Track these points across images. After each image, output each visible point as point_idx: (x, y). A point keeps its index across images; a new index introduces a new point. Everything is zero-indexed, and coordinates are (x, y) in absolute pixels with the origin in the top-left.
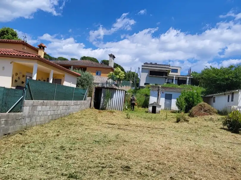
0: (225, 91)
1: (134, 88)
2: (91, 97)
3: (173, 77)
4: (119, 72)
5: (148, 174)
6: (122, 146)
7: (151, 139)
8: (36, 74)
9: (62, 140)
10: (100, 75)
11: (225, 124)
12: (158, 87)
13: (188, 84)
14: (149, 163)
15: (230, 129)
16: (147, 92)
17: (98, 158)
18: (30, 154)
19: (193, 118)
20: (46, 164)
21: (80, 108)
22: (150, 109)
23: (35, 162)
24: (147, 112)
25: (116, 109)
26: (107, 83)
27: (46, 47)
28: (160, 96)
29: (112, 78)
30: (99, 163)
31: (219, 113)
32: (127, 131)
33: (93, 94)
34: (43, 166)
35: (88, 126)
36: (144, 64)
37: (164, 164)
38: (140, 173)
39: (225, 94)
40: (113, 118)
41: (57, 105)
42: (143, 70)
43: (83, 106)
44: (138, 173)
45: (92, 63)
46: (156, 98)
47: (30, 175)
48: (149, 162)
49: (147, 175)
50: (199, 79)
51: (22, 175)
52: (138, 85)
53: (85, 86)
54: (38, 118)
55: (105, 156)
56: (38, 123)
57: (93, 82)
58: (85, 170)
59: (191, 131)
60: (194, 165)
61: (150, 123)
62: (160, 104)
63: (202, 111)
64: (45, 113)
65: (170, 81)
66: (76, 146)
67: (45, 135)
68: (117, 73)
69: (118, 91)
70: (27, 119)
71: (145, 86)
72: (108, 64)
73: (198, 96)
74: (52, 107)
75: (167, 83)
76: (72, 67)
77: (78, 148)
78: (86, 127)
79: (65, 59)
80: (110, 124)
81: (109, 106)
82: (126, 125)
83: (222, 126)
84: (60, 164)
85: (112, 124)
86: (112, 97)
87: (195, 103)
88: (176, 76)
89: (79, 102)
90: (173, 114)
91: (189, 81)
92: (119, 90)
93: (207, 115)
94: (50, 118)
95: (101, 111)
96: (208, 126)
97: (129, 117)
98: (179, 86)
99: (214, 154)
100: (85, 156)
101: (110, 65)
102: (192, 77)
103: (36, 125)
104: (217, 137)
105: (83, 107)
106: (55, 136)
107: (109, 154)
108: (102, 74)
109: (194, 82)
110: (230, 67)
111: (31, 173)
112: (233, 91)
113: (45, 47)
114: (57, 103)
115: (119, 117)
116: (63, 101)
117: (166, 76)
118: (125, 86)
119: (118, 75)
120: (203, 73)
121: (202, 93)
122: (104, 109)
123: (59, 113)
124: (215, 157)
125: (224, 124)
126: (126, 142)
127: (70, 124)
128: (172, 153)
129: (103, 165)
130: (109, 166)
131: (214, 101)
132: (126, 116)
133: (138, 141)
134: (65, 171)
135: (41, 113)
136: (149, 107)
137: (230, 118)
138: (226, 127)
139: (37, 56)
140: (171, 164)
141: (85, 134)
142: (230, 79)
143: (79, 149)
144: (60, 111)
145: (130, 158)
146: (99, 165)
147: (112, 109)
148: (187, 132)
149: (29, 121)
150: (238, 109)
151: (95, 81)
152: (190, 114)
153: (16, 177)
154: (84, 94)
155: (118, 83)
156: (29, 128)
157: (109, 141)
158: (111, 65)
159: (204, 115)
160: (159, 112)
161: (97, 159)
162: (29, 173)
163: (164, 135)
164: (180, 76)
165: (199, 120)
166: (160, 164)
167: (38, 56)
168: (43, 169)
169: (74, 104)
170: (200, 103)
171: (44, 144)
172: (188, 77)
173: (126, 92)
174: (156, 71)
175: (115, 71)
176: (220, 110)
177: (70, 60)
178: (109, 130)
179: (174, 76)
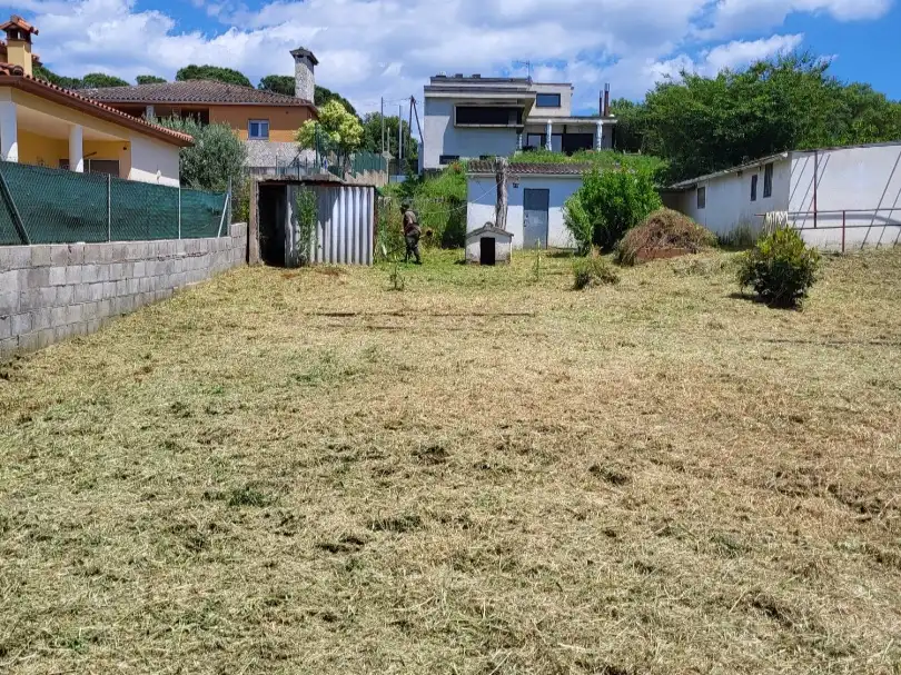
0: (737, 163)
1: (402, 178)
2: (247, 220)
3: (546, 125)
4: (340, 120)
5: (512, 466)
6: (400, 385)
7: (493, 354)
8: (15, 146)
9: (169, 384)
10: (266, 135)
11: (745, 279)
12: (498, 165)
13: (603, 147)
14: (508, 432)
15: (764, 296)
16: (453, 190)
17: (322, 432)
18: (61, 442)
19: (631, 270)
20: (136, 467)
21: (211, 264)
22: (474, 248)
23: (93, 464)
24: (463, 263)
25: (346, 262)
26: (297, 164)
27: (36, 33)
28: (505, 199)
29: (315, 143)
30: (331, 447)
31: (724, 244)
32: (401, 333)
33: (254, 210)
34: (124, 477)
35: (254, 329)
36: (433, 80)
37: (559, 429)
38: (485, 467)
39: (740, 173)
40: (341, 291)
41: (121, 257)
42: (432, 106)
43: (221, 259)
44: (475, 466)
45: (228, 92)
46: (492, 209)
47: (89, 511)
48: (507, 427)
49: (510, 471)
50: (641, 124)
51: (54, 511)
52: (415, 164)
53: (216, 182)
54: (60, 314)
55: (346, 421)
56: (61, 332)
57: (243, 164)
58: (284, 474)
59: (631, 314)
60: (663, 421)
61: (479, 300)
62: (508, 230)
63: (663, 241)
64: (82, 292)
65: (534, 141)
66: (228, 398)
67: (100, 373)
68: (330, 125)
69: (346, 190)
70: (17, 319)
71: (442, 167)
72: (292, 92)
73: (642, 188)
74: (104, 268)
75: (525, 149)
76: (150, 110)
77: (237, 405)
78: (251, 333)
79: (115, 83)
80: (335, 315)
81: (320, 251)
82: (395, 314)
83: (735, 288)
84: (189, 465)
85: (343, 315)
86: (325, 215)
87: (635, 214)
88: (556, 120)
89: (203, 243)
90: (560, 262)
91: (603, 137)
92: (350, 188)
93: (680, 253)
94: (105, 308)
95: (292, 272)
96: (687, 293)
97: (399, 285)
98: (569, 160)
99: (723, 381)
100: (274, 430)
101: (299, 94)
102: (615, 121)
103: (56, 341)
104: (721, 327)
105: (222, 261)
106: (136, 373)
107: (357, 414)
108: (272, 133)
109: (625, 137)
110: (754, 70)
111: (89, 504)
112: (772, 159)
113: (31, 29)
114: (124, 252)
115: (363, 288)
116: (142, 245)
117: (519, 122)
118: (366, 172)
119: (337, 129)
120: (652, 101)
121: (658, 176)
122: (299, 262)
123: (135, 290)
124: (729, 391)
125: (742, 279)
126: (408, 369)
127: (184, 327)
128: (579, 391)
129: (346, 453)
130: (368, 453)
131: (701, 204)
132: (388, 284)
133: (449, 365)
134: (213, 484)
135: (66, 294)
136: (471, 242)
137: (765, 257)
138: (749, 290)
139: (7, 71)
140: (583, 426)
141: (249, 356)
142: (755, 118)
143: (241, 407)
144: (136, 281)
145: (435, 422)
146: (332, 453)
147: (331, 261)
148: (617, 317)
149: (26, 326)
150: (790, 223)
151: (249, 161)
152: (621, 257)
153: (34, 522)
154: (218, 213)
155: (341, 164)
156: (28, 351)
157: (347, 373)
158: (306, 93)
159: (669, 254)
160: (508, 257)
161: (316, 434)
162: (83, 504)
163: (539, 337)
164: (571, 117)
165: (652, 276)
166: (544, 430)
167: (11, 70)
168: (128, 484)
169: (185, 250)
170: (655, 215)
171: (105, 403)
172: (600, 122)
173: (377, 193)
174: (482, 104)
175: (325, 116)
176: (725, 233)
177: (134, 83)
178: (335, 335)
179: (550, 121)
